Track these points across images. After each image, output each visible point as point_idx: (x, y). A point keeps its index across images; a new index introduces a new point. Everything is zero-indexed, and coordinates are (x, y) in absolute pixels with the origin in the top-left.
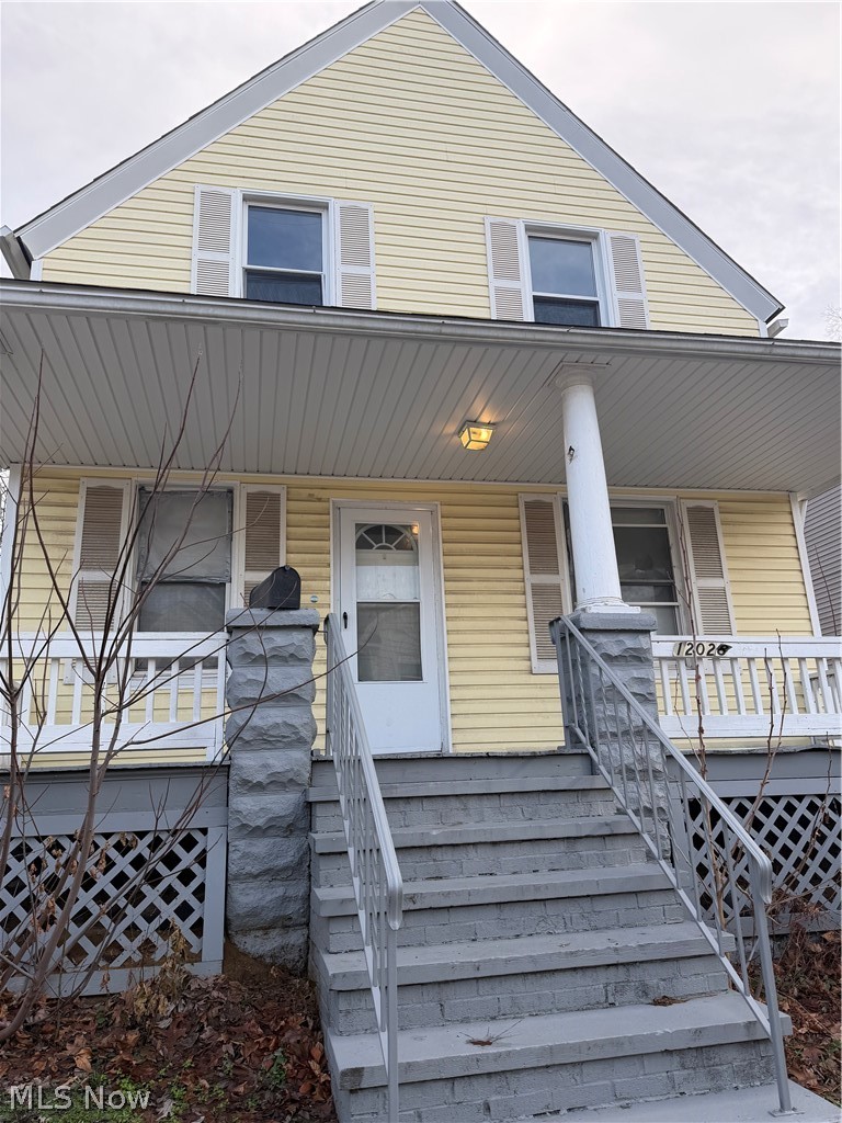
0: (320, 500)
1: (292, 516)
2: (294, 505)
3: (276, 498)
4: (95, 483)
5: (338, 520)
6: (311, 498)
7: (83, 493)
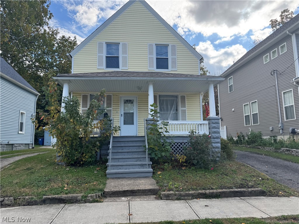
0: (118, 96)
1: (114, 99)
2: (114, 97)
3: (111, 96)
4: (84, 94)
5: (121, 99)
6: (117, 96)
7: (82, 96)
